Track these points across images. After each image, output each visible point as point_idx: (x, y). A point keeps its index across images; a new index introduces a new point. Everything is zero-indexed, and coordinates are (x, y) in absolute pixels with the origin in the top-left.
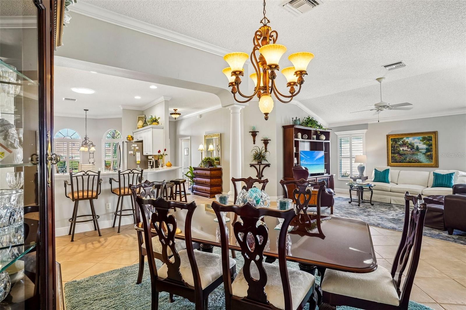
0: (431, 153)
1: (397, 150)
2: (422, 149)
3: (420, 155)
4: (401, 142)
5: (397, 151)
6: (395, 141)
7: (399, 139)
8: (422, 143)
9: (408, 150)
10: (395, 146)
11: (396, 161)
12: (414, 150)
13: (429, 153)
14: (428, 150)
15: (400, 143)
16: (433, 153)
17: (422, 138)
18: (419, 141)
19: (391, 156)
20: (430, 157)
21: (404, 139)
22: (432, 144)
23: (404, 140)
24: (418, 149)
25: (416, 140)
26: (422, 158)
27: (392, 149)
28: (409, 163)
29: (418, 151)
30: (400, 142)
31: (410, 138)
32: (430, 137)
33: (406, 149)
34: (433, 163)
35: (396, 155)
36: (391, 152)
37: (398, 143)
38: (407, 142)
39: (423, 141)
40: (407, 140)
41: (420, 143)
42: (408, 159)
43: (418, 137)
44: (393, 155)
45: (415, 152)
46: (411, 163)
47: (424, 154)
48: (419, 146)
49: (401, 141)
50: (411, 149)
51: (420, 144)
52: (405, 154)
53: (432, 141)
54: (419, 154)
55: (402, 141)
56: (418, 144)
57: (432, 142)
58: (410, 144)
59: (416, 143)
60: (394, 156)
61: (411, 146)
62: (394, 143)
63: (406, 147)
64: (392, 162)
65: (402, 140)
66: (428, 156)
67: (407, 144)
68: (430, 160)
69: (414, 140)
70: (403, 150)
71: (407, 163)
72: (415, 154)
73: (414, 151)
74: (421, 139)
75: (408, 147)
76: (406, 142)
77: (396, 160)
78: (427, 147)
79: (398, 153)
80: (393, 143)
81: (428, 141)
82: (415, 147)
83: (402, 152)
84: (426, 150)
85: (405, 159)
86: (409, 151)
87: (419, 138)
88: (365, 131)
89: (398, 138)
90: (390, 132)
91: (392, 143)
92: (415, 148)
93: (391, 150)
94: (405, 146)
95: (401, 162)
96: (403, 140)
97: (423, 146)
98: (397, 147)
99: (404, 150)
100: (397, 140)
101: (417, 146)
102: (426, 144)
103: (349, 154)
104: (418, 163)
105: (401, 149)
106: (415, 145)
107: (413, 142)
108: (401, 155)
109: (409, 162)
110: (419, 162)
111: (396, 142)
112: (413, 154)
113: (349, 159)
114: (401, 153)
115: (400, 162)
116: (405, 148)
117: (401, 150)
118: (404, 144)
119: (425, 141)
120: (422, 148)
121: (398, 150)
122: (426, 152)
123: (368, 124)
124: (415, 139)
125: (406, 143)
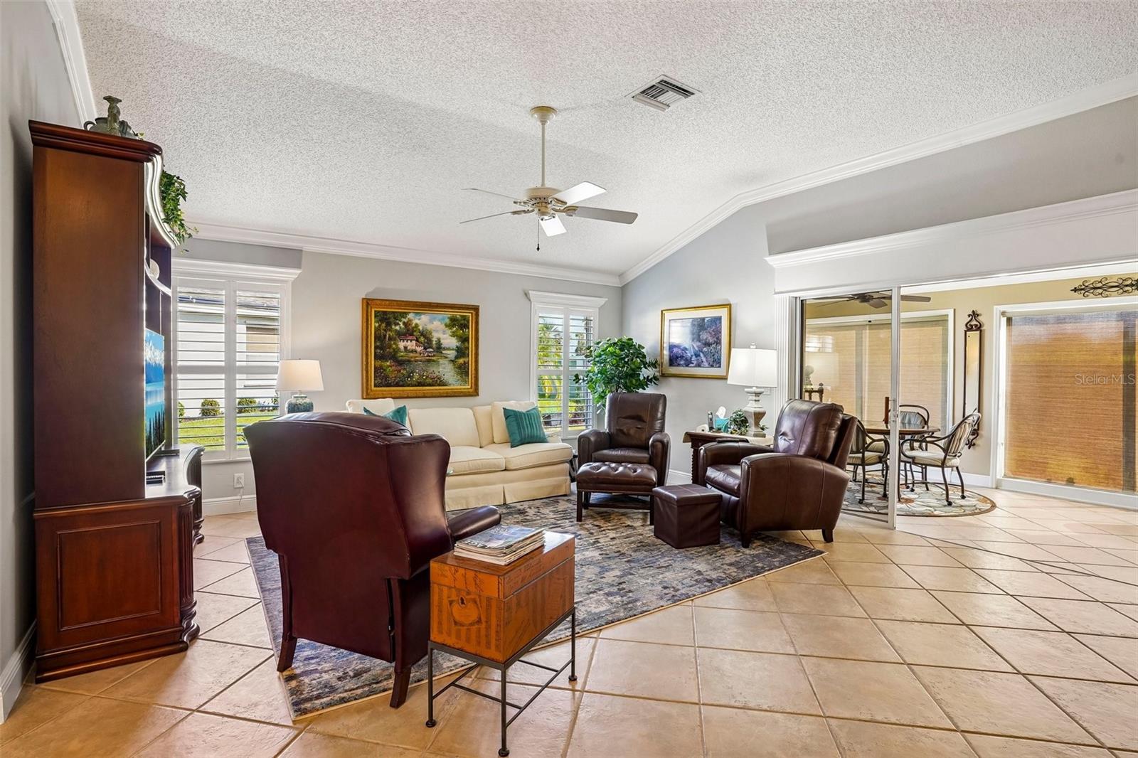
0: (466, 360)
1: (390, 347)
2: (448, 349)
3: (444, 364)
4: (401, 323)
5: (392, 350)
6: (386, 319)
7: (398, 316)
8: (449, 332)
9: (419, 349)
10: (385, 336)
11: (386, 380)
12: (431, 350)
13: (461, 361)
14: (461, 352)
15: (397, 328)
16: (471, 359)
17: (449, 318)
18: (443, 326)
19: (375, 368)
20: (463, 370)
21: (411, 316)
22: (468, 338)
23: (410, 320)
24: (439, 348)
25: (437, 323)
26: (446, 371)
27: (378, 344)
28: (418, 386)
29: (440, 355)
30: (398, 324)
31: (423, 316)
32: (464, 318)
33: (414, 348)
34: (469, 387)
35: (388, 363)
36: (375, 353)
37: (393, 327)
38: (417, 325)
39: (450, 329)
40: (416, 321)
41: (444, 333)
42: (416, 376)
43: (441, 316)
44: (379, 363)
45: (434, 356)
46: (423, 385)
47: (453, 361)
48: (442, 341)
49: (400, 321)
50: (425, 348)
51: (445, 336)
52: (409, 361)
53: (469, 329)
54: (441, 361)
55: (404, 323)
56: (441, 335)
57: (469, 332)
58: (423, 334)
59: (437, 331)
60: (381, 367)
61: (425, 338)
62: (384, 325)
63: (414, 342)
64: (375, 386)
65: (403, 320)
66: (460, 367)
67: (415, 334)
68: (464, 377)
69: (431, 321)
70: (405, 348)
71: (416, 386)
72: (434, 361)
73: (430, 352)
74: (447, 321)
75: (417, 340)
76: (413, 325)
77: (386, 377)
78: (459, 344)
79: (394, 357)
80: (380, 326)
81: (462, 329)
82: (434, 342)
83: (402, 354)
84: (457, 351)
85: (409, 376)
86: (420, 354)
87: (443, 319)
88: (292, 274)
89: (393, 312)
90: (371, 289)
91: (377, 325)
92: (434, 346)
93: (376, 348)
94: (410, 338)
95: (401, 383)
96: (406, 320)
97: (450, 342)
98: (390, 339)
99: (408, 348)
100: (392, 320)
101: (439, 340)
102: (457, 336)
103: (222, 356)
104: (439, 385)
105: (402, 345)
106: (435, 336)
107: (429, 327)
108: (400, 363)
109: (419, 384)
110: (443, 384)
111: (389, 324)
112: (429, 361)
113: (223, 376)
114: (400, 358)
115: (397, 385)
116: (411, 345)
117: (400, 349)
118: (409, 332)
119: (455, 329)
120: (447, 346)
121: (394, 349)
122: (457, 357)
123: (301, 251)
124: (435, 319)
125: (413, 328)
